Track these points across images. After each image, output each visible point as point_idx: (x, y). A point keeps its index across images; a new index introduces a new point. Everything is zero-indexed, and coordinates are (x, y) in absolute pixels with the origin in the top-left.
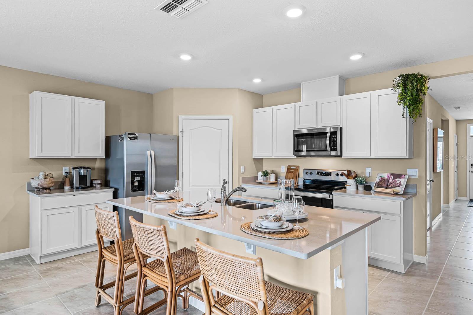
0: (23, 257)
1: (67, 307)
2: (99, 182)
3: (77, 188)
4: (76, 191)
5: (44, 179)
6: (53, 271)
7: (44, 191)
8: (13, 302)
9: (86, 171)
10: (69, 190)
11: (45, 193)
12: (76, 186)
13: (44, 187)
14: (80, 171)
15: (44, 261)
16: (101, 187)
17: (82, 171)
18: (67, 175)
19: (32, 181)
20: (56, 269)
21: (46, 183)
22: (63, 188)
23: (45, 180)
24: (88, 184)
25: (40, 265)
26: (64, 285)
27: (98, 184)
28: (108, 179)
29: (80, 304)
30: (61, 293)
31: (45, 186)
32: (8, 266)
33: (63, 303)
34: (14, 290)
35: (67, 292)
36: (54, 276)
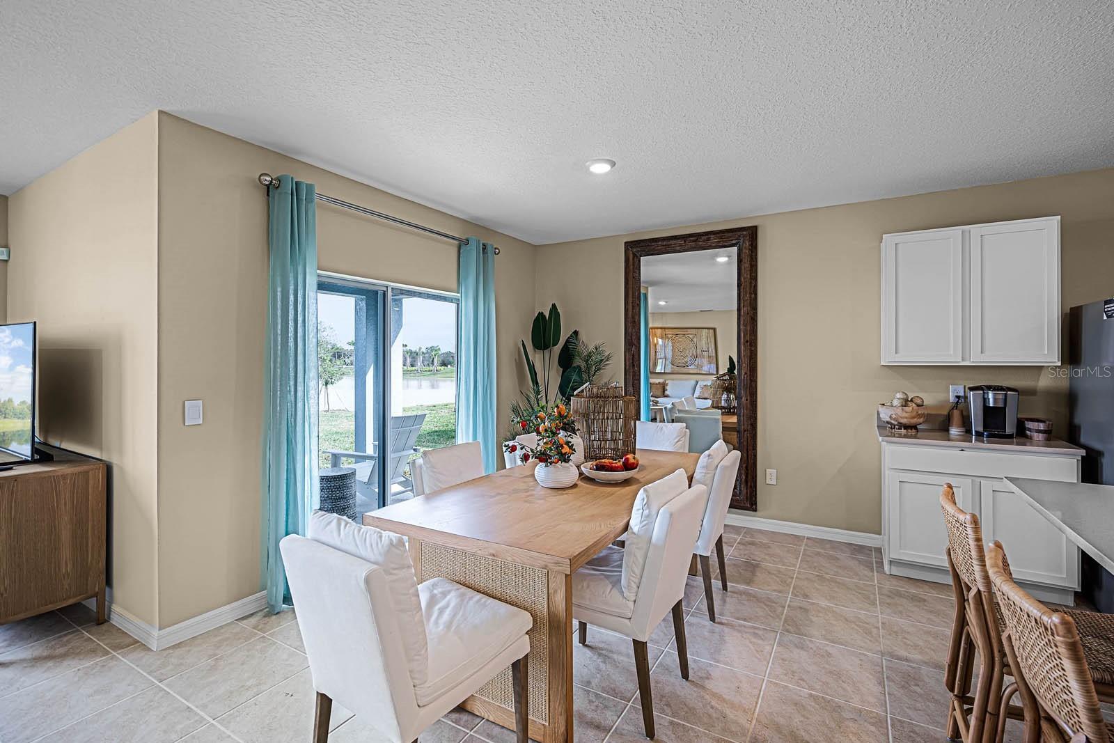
0: (870, 549)
1: (889, 694)
2: (1042, 426)
3: (979, 435)
4: (976, 440)
5: (900, 408)
6: (904, 601)
7: (903, 431)
8: (812, 622)
9: (1001, 397)
10: (961, 438)
11: (906, 436)
12: (977, 430)
13: (901, 423)
14: (986, 396)
15: (896, 571)
16: (1048, 439)
17: (991, 395)
18: (958, 402)
19: (881, 409)
20: (912, 599)
21: (905, 415)
22: (948, 431)
23: (903, 409)
24: (1010, 428)
25: (887, 577)
26: (909, 642)
27: (1039, 431)
28: (1077, 421)
29: (918, 705)
30: (892, 655)
31: (904, 421)
32: (839, 555)
33: (885, 679)
34: (824, 603)
35: (907, 660)
36: (901, 612)
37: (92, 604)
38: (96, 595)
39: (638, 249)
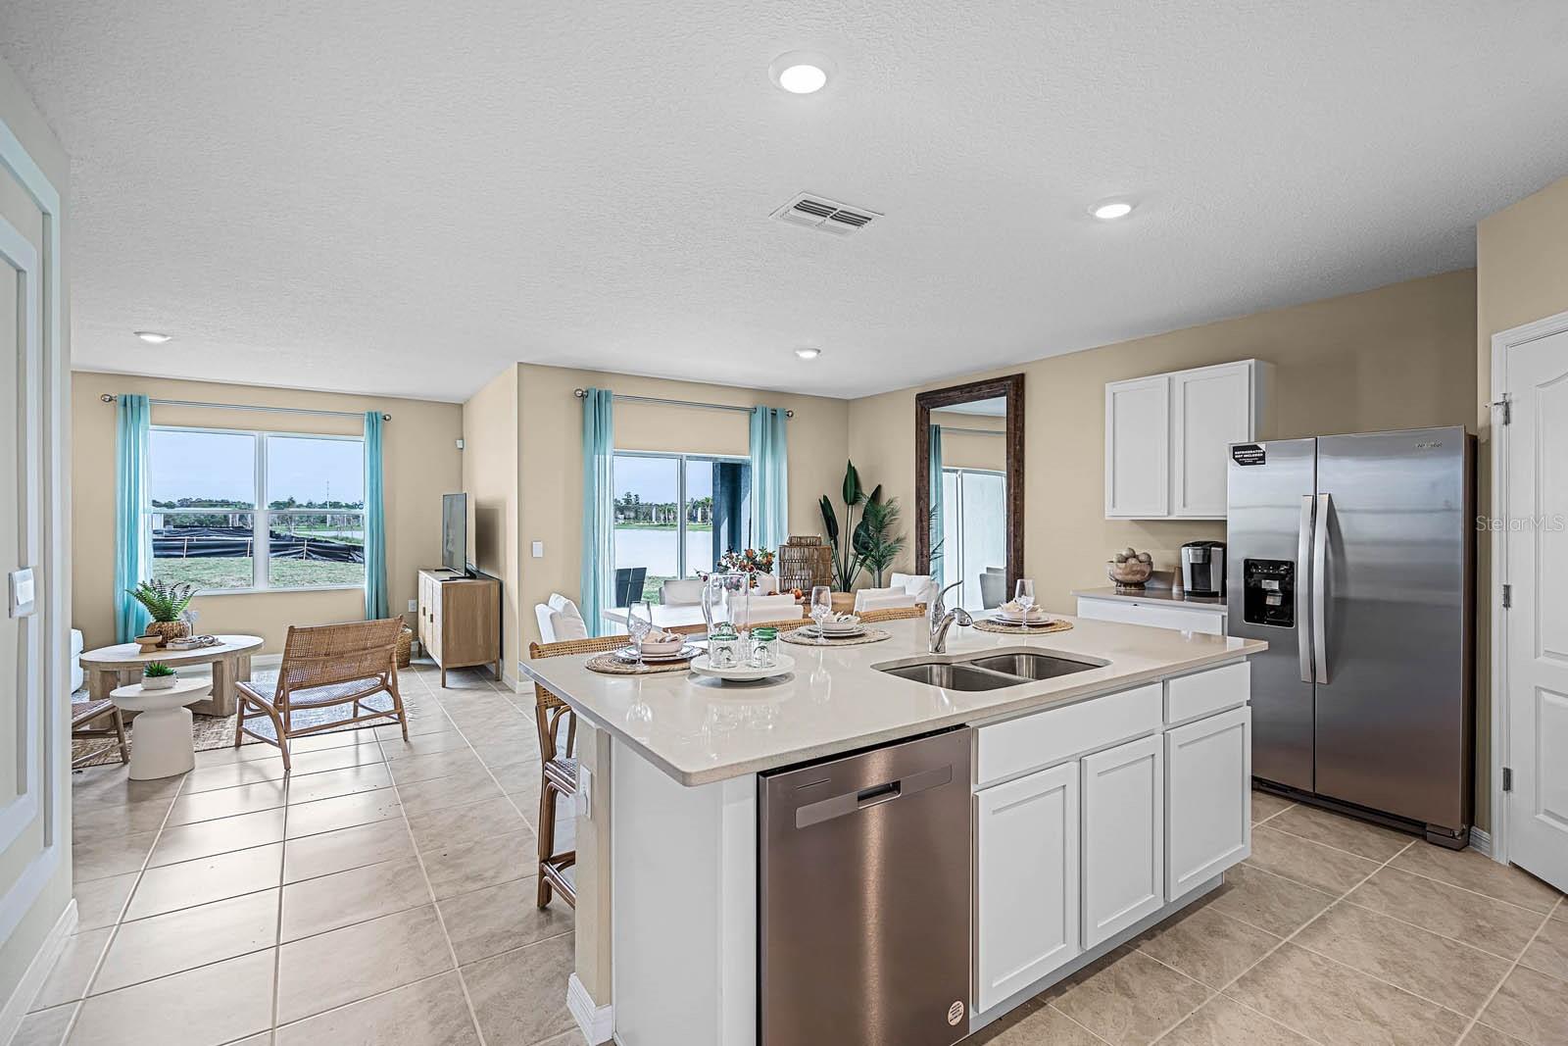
12: (1186, 588)
13: (1128, 580)
14: (1189, 553)
24: (1214, 587)
37: (492, 668)
38: (494, 662)
39: (927, 401)
